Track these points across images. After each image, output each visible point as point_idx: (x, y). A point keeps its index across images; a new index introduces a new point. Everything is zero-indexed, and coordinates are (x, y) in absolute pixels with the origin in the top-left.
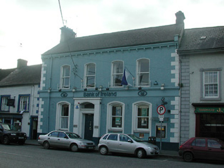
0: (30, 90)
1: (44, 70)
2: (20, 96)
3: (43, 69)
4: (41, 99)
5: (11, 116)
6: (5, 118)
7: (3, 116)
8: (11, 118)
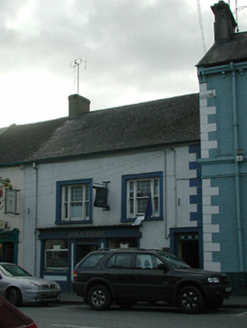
0: (162, 160)
1: (209, 105)
2: (126, 179)
3: (203, 103)
4: (206, 183)
5: (98, 234)
6: (77, 239)
7: (71, 235)
8: (98, 239)
